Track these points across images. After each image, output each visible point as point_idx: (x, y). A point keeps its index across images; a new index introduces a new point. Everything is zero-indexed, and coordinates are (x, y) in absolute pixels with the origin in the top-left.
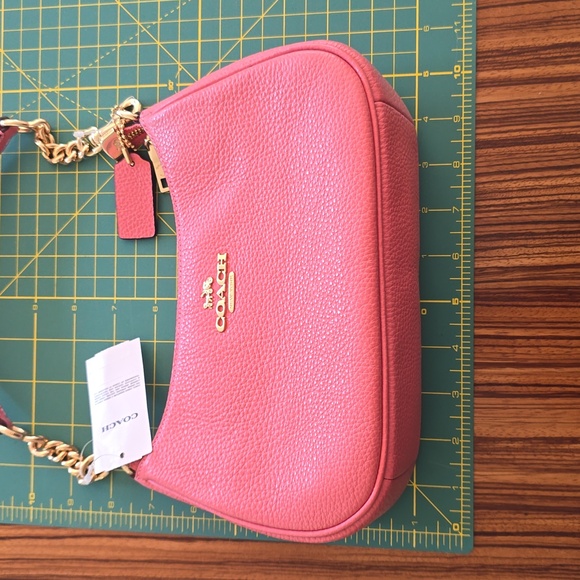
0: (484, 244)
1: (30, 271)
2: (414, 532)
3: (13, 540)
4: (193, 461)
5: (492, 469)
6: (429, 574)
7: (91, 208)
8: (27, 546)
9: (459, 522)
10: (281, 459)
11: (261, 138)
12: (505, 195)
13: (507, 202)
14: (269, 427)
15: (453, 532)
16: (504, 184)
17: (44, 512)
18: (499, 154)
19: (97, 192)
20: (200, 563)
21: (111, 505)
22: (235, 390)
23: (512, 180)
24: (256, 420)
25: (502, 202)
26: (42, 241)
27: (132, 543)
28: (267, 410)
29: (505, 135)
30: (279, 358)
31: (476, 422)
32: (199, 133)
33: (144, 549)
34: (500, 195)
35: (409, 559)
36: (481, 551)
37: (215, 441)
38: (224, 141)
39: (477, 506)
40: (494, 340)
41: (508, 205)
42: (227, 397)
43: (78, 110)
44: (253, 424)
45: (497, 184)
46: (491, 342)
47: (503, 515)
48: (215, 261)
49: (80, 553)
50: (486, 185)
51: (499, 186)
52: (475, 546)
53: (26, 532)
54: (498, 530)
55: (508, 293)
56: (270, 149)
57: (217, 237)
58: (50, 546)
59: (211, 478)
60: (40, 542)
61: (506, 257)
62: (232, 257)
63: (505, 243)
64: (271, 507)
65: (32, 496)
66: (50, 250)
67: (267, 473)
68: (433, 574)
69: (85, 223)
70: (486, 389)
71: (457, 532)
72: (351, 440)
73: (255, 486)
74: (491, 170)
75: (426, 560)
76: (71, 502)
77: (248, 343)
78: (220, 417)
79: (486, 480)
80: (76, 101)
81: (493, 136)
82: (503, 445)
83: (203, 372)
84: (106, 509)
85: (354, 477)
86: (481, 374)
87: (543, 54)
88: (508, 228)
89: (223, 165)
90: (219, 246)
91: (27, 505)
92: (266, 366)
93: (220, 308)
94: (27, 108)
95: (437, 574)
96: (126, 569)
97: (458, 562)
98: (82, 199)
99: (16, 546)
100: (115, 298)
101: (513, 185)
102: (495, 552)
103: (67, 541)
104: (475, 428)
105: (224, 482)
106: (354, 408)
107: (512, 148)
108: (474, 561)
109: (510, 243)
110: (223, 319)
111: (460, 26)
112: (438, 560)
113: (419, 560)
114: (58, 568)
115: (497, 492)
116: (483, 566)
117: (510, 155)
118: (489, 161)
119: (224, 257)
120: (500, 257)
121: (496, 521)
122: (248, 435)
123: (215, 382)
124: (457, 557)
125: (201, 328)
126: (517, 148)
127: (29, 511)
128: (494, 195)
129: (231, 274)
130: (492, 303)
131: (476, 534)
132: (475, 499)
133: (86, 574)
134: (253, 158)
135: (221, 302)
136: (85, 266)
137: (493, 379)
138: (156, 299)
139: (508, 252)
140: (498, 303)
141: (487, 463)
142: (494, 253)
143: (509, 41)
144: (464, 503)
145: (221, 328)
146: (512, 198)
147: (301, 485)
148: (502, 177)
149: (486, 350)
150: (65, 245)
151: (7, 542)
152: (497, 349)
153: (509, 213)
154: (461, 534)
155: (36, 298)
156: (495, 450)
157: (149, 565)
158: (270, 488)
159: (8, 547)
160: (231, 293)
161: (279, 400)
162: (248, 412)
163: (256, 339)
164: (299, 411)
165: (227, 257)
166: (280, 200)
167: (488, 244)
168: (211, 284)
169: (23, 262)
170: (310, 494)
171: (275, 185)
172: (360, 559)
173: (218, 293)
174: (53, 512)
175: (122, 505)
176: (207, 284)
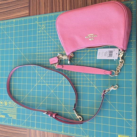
38: (69, 39)
62: (85, 35)
65: (130, 80)
76: (131, 72)
87: (63, 2)
88: (85, 3)
89: (73, 39)
90: (84, 38)
93: (93, 36)
110: (95, 36)
111: (59, 14)
135: (92, 36)
143: (61, 7)
163: (97, 29)
175: (131, 62)
176: (90, 40)
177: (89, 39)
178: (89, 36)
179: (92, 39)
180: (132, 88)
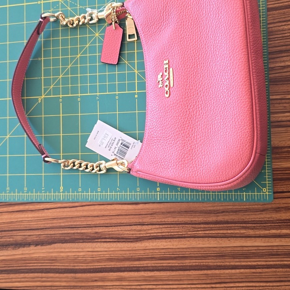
0: (273, 56)
1: (58, 84)
2: (244, 193)
3: (52, 210)
4: (159, 159)
5: (281, 162)
6: (252, 213)
7: (85, 52)
8: (59, 212)
9: (266, 187)
10: (203, 151)
11: (185, 3)
12: (282, 32)
13: (283, 35)
14: (195, 138)
15: (263, 192)
16: (282, 27)
17: (67, 195)
18: (278, 13)
19: (88, 45)
20: (142, 215)
21: (99, 189)
22: (176, 123)
23: (285, 25)
24: (188, 136)
25: (281, 36)
26: (63, 69)
27: (109, 207)
28: (194, 130)
29: (281, 4)
30: (198, 105)
31: (272, 140)
32: (154, 5)
33: (115, 210)
34: (280, 33)
35: (242, 207)
36: (277, 201)
37: (169, 148)
38: (166, 7)
39: (274, 180)
40: (280, 101)
41: (283, 37)
42: (173, 127)
43: (78, 7)
44: (187, 137)
45: (278, 27)
46: (278, 101)
47: (287, 183)
48: (163, 64)
49: (85, 214)
50: (273, 28)
51: (279, 28)
52: (274, 198)
53: (59, 205)
54: (285, 190)
55: (286, 78)
56: (190, 7)
57: (163, 53)
58: (71, 211)
59: (169, 165)
60: (66, 209)
61: (284, 61)
62: (171, 61)
63: (283, 55)
64: (200, 173)
65: (62, 188)
66: (67, 73)
67: (196, 159)
68: (254, 213)
69: (83, 60)
70: (277, 124)
71: (265, 192)
72: (239, 135)
73: (191, 165)
74: (275, 21)
75: (250, 207)
76: (80, 189)
77: (181, 100)
78: (170, 137)
79: (278, 167)
80: (77, 4)
81: (275, 5)
82: (286, 150)
83: (160, 118)
84: (97, 192)
85: (241, 153)
86: (274, 117)
88: (284, 48)
89: (166, 19)
90: (164, 57)
91: (59, 192)
92: (191, 110)
93: (166, 86)
94: (54, 9)
95: (256, 213)
96: (107, 219)
97: (266, 206)
98: (81, 48)
99: (54, 212)
100: (98, 94)
101: (286, 27)
102: (284, 201)
103: (78, 208)
104: (272, 143)
105: (175, 166)
106: (240, 120)
107: (285, 10)
108: (274, 206)
109: (285, 54)
110: (168, 91)
112: (256, 206)
113: (247, 207)
114: (75, 221)
115: (284, 172)
116: (279, 208)
117: (284, 13)
118: (274, 17)
119: (167, 62)
120: (281, 62)
121: (284, 186)
122: (185, 143)
123: (167, 121)
124: (265, 204)
125: (158, 97)
126: (287, 10)
127: (60, 195)
128: (277, 33)
129: (171, 69)
130: (278, 83)
131: (274, 193)
132: (273, 176)
133: (88, 223)
134: (181, 13)
135: (167, 83)
136: (84, 80)
137: (280, 119)
138: (117, 93)
139: (285, 59)
140: (281, 83)
141: (278, 159)
142: (278, 60)
144: (268, 178)
145: (167, 96)
146: (286, 33)
147: (215, 160)
148: (280, 24)
149: (276, 105)
150: (74, 70)
151: (50, 211)
152: (281, 105)
153: (285, 41)
154: (267, 193)
155: (61, 96)
156: (282, 152)
157: (118, 217)
158: (199, 165)
159: (51, 213)
160: (171, 78)
161: (199, 124)
162: (184, 133)
163: (185, 98)
164: (210, 128)
165: (169, 62)
166: (195, 30)
167: (275, 56)
168: (162, 76)
169: (54, 79)
170: (219, 164)
171: (192, 23)
172: (218, 208)
173: (165, 79)
174: (72, 195)
175: (104, 189)
176: (159, 76)
177: (161, 74)
178: (169, 73)
179: (160, 82)
180: (44, 193)
